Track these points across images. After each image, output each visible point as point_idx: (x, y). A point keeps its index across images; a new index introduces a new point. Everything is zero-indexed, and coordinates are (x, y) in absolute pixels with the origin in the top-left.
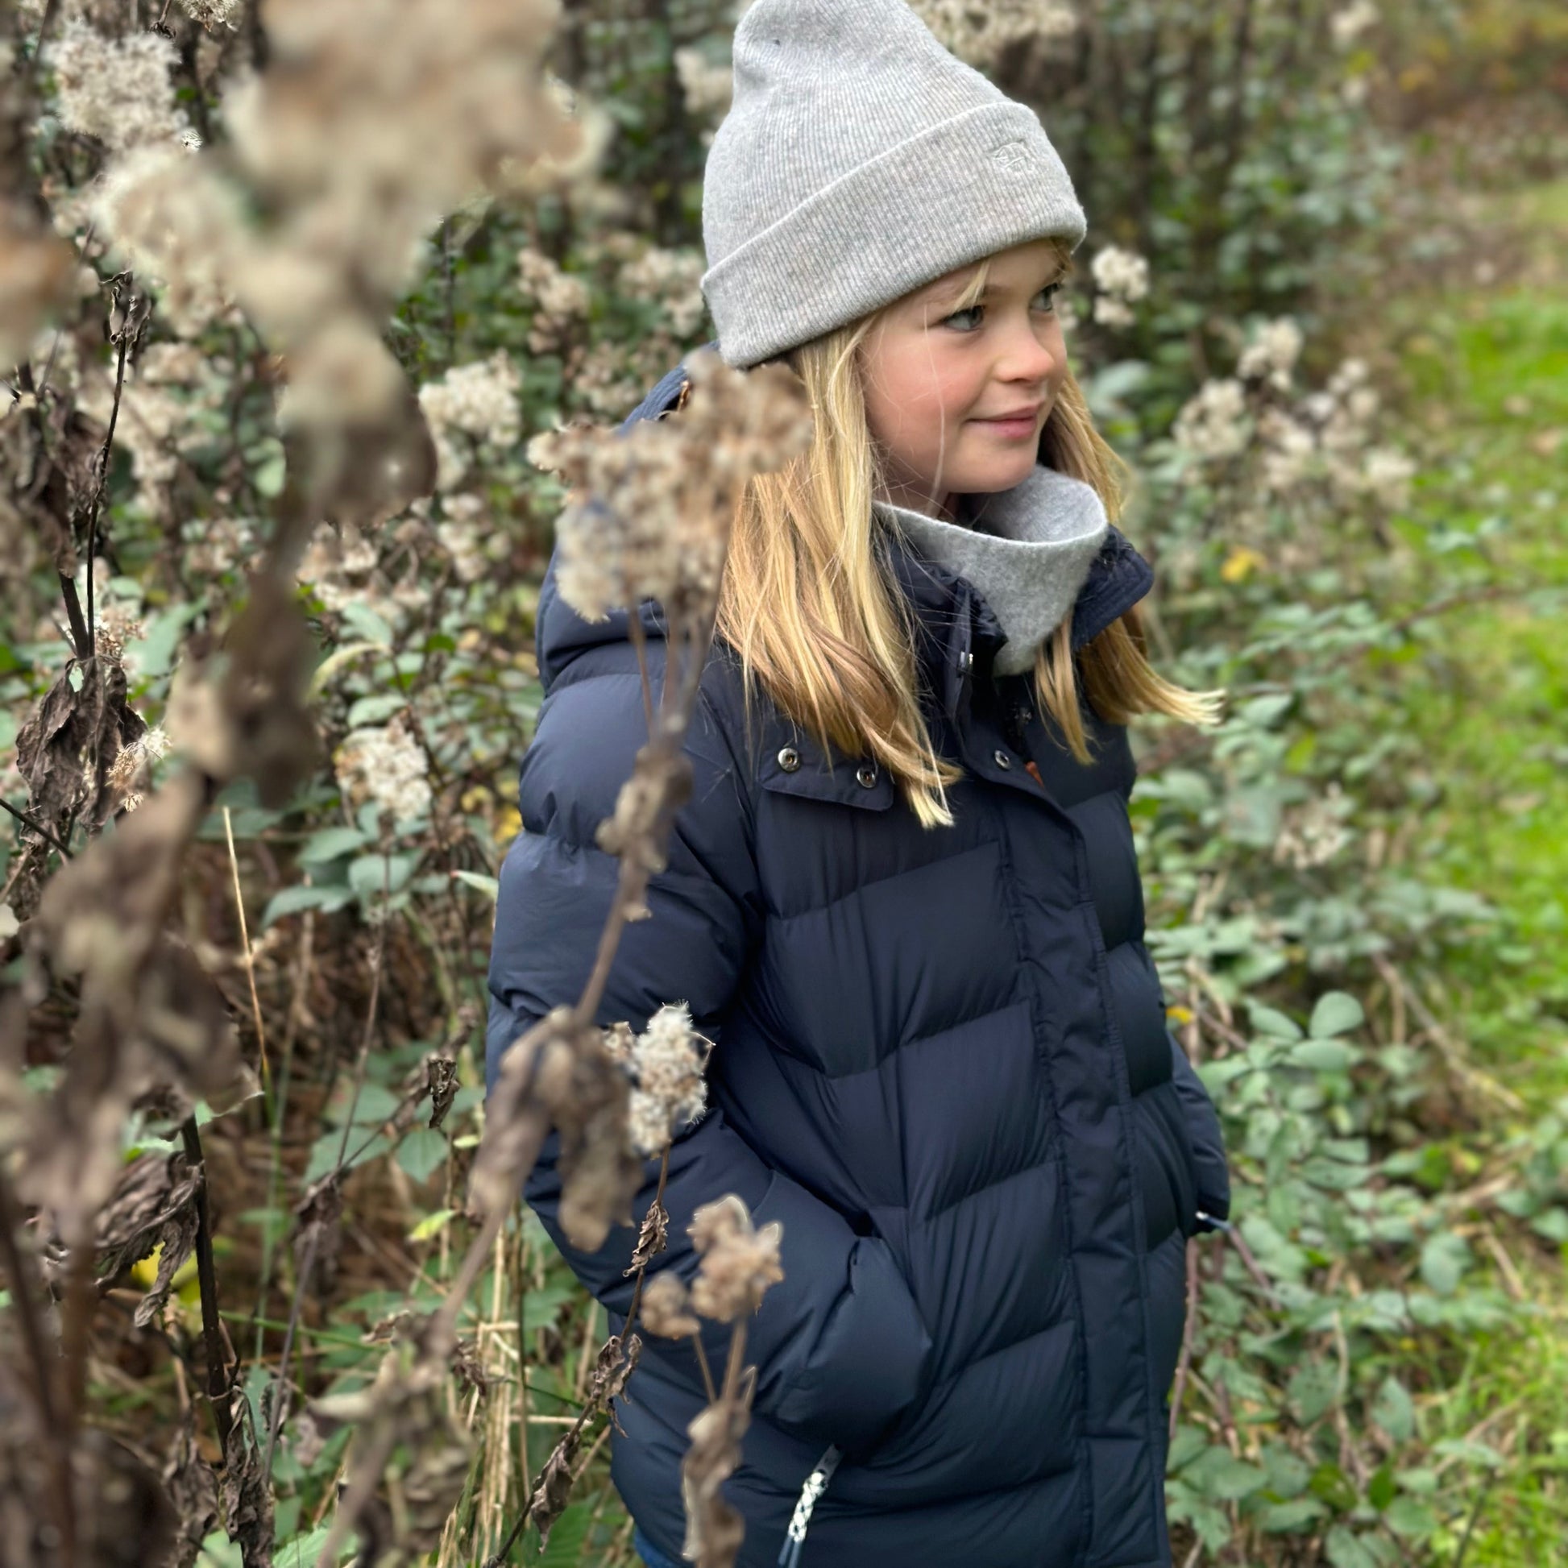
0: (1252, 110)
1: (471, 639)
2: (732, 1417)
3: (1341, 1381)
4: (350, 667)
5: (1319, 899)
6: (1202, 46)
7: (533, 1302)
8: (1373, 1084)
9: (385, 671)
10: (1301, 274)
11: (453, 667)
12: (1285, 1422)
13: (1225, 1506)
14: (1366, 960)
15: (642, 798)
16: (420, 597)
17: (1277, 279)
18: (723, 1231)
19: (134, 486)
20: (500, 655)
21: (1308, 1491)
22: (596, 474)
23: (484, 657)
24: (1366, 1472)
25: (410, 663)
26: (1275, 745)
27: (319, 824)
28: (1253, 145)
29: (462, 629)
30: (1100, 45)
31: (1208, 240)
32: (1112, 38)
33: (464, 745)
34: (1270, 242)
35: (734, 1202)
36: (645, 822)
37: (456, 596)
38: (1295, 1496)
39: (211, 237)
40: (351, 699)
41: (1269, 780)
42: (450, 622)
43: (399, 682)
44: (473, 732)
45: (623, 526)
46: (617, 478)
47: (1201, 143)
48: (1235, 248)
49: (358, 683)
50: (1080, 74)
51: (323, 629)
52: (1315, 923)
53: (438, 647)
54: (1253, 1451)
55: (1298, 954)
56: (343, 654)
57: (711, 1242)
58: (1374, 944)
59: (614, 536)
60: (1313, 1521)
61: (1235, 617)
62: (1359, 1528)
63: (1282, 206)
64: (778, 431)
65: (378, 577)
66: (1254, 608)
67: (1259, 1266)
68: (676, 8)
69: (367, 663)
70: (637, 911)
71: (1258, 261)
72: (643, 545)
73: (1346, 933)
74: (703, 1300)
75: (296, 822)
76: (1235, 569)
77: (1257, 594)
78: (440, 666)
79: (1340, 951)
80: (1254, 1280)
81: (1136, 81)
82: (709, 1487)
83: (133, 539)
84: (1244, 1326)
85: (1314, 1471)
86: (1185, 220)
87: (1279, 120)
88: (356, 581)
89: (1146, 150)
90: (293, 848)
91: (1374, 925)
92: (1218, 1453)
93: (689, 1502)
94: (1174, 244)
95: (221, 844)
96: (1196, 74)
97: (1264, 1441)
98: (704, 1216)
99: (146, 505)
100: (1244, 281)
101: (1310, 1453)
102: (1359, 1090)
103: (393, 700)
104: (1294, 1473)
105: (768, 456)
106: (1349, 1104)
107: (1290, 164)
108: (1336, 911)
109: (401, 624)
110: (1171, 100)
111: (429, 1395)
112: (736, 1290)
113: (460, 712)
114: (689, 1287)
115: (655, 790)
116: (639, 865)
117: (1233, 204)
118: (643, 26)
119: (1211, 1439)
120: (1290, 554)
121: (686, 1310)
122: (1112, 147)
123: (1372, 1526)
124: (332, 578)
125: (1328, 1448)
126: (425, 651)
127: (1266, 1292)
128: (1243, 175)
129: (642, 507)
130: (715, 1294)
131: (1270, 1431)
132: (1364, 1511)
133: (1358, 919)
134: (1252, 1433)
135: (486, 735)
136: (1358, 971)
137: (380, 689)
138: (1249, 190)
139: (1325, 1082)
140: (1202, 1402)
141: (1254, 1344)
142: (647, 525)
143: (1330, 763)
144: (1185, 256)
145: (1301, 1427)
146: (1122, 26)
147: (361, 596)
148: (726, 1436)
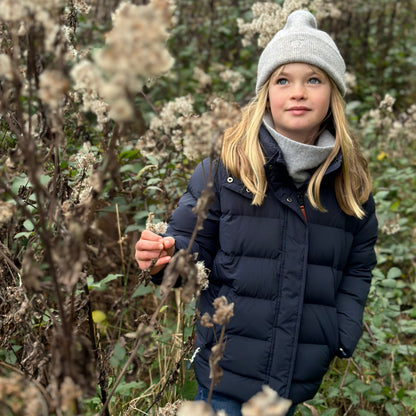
0: (395, 34)
1: (179, 165)
2: (221, 347)
3: (393, 366)
4: (148, 170)
5: (397, 244)
6: (382, 16)
7: (186, 330)
8: (409, 293)
9: (157, 173)
10: (406, 78)
11: (174, 172)
12: (377, 375)
13: (359, 394)
14: (409, 261)
15: (202, 202)
16: (166, 155)
17: (400, 80)
18: (221, 304)
19: (96, 123)
20: (186, 170)
21: (382, 393)
22: (193, 126)
23: (182, 170)
24: (397, 390)
25: (163, 171)
26: (388, 204)
27: (139, 210)
28: (395, 43)
29: (177, 163)
30: (354, 15)
31: (381, 69)
32: (357, 14)
33: (176, 192)
34: (398, 70)
35: (224, 298)
36: (203, 207)
37: (176, 154)
38: (378, 394)
39: (96, 80)
40: (148, 179)
41: (386, 213)
42: (173, 161)
43: (160, 176)
44: (178, 189)
45: (199, 139)
46: (198, 128)
47: (381, 42)
48: (389, 70)
49: (150, 175)
50: (348, 23)
51: (142, 161)
52: (395, 251)
53: (170, 168)
54: (368, 382)
55: (390, 258)
56: (147, 167)
57: (218, 306)
58: (411, 257)
59: (197, 141)
60: (382, 400)
61: (380, 170)
62: (394, 403)
63: (402, 60)
64: (233, 117)
65: (156, 149)
66: (385, 167)
67: (373, 336)
68: (241, 3)
69: (152, 170)
70: (200, 228)
71: (394, 75)
72: (204, 143)
73: (404, 253)
74: (215, 320)
75: (133, 209)
76: (381, 157)
77: (386, 164)
78: (170, 172)
79: (402, 258)
80: (372, 339)
81: (364, 25)
82: (215, 362)
83: (96, 136)
84: (367, 350)
85: (383, 388)
86: (375, 63)
87: (403, 37)
88: (150, 150)
89: (365, 44)
90: (132, 215)
91: (411, 252)
92: (359, 380)
93: (211, 365)
94: (371, 69)
95: (115, 213)
96: (380, 24)
97: (371, 380)
98: (217, 301)
99: (99, 128)
100: (390, 80)
101: (383, 383)
102: (404, 294)
103: (158, 179)
104: (378, 388)
105: (230, 123)
106: (401, 298)
107: (405, 49)
108: (401, 248)
109: (162, 161)
110: (373, 30)
111: (149, 334)
112: (224, 318)
113: (175, 184)
114: (212, 316)
115: (205, 200)
116: (201, 217)
117: (388, 59)
118: (232, 8)
119: (357, 377)
120: (395, 154)
121: (211, 321)
122: (356, 43)
123: (397, 403)
124: (144, 149)
125: (388, 383)
126: (167, 168)
127: (375, 343)
128: (391, 51)
129: (203, 134)
130: (218, 318)
131: (373, 378)
132: (396, 399)
133: (407, 250)
134: (368, 377)
135: (181, 190)
136: (407, 263)
137: (155, 177)
138: (393, 56)
139: (396, 291)
140: (355, 369)
141: (369, 354)
142: (204, 139)
143: (403, 209)
144: (374, 73)
145: (381, 377)
146: (360, 11)
147: (152, 153)
148: (220, 351)
